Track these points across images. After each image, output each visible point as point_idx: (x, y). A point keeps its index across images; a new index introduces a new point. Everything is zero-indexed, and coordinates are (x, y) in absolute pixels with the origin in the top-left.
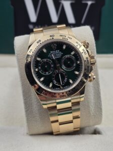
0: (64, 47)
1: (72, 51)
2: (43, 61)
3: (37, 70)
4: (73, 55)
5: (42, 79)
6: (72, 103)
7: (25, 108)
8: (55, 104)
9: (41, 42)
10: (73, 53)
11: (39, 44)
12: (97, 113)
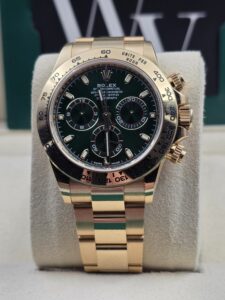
0: (128, 79)
3: (61, 117)
4: (144, 99)
5: (69, 138)
6: (126, 203)
7: (32, 201)
8: (88, 199)
9: (80, 61)
10: (143, 94)
11: (76, 64)
12: (185, 240)
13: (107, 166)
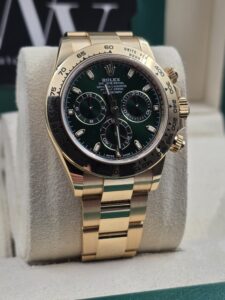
0: (130, 74)
1: (145, 84)
2: (85, 96)
4: (147, 92)
5: (80, 132)
6: (134, 192)
9: (86, 56)
10: (146, 88)
11: (81, 59)
13: (119, 158)
